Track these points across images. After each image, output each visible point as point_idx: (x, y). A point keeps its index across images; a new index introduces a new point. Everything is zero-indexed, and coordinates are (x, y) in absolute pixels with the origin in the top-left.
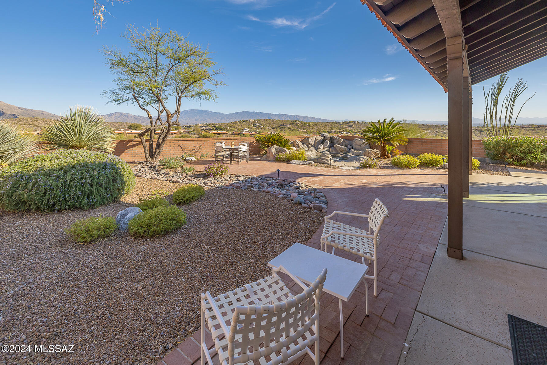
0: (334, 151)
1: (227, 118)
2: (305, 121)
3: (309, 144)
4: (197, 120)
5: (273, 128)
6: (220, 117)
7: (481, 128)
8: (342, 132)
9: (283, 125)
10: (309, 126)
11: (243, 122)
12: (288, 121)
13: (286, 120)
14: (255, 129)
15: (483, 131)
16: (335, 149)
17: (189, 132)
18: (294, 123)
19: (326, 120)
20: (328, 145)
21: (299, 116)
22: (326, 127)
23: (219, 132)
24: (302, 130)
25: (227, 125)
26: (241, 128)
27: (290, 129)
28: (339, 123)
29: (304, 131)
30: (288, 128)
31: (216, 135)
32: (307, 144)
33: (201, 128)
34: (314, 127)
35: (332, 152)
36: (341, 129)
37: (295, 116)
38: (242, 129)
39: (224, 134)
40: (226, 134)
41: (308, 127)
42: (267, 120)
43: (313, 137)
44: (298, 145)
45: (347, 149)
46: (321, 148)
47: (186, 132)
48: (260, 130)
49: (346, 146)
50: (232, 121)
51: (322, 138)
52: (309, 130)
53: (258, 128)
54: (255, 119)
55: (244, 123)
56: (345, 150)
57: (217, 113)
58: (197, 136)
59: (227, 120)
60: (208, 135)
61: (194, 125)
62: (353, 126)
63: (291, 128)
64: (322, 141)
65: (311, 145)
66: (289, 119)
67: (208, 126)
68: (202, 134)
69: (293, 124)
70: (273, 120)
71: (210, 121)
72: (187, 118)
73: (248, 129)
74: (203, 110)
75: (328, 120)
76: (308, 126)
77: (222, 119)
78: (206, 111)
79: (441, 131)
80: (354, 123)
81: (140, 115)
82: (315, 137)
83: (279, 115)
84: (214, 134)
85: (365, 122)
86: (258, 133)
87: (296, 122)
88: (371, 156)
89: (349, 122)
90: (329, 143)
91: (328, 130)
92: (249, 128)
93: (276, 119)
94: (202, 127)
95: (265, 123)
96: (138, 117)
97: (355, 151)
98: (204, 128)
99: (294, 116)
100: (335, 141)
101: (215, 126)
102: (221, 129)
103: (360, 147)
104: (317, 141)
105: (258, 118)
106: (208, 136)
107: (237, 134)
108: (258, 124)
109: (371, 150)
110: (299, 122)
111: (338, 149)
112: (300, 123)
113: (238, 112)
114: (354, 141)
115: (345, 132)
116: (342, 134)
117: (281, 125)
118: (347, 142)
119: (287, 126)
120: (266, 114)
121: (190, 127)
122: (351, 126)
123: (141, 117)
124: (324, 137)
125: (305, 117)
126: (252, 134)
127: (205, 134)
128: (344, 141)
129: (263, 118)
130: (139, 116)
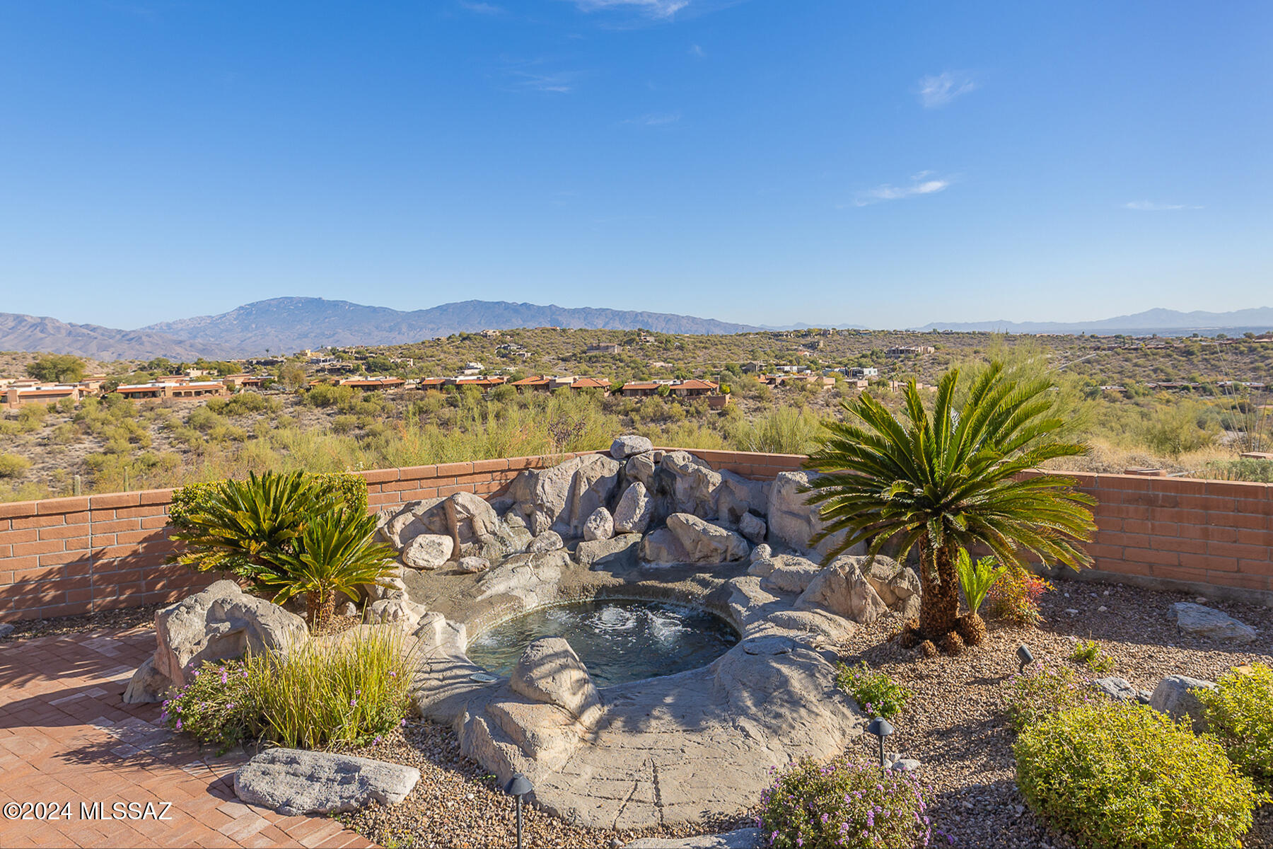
0: (664, 554)
1: (411, 327)
2: (670, 331)
3: (541, 507)
4: (306, 336)
5: (564, 360)
6: (387, 325)
7: (1189, 343)
8: (787, 368)
9: (598, 348)
10: (681, 348)
11: (464, 339)
12: (613, 334)
13: (607, 329)
14: (504, 363)
15: (1192, 353)
16: (675, 542)
17: (262, 385)
18: (632, 340)
19: (736, 326)
20: (639, 513)
21: (650, 315)
22: (735, 349)
23: (372, 379)
24: (659, 364)
25: (405, 352)
26: (454, 361)
27: (621, 361)
28: (777, 336)
29: (666, 368)
30: (613, 358)
31: (362, 394)
32: (528, 507)
33: (315, 367)
34: (698, 352)
35: (658, 558)
36: (781, 358)
37: (637, 314)
38: (460, 364)
39: (389, 386)
40: (397, 386)
41: (678, 351)
42: (543, 331)
43: (564, 465)
44: (470, 521)
45: (737, 545)
46: (599, 533)
47: (256, 384)
48: (520, 367)
49: (734, 520)
50: (428, 336)
51: (614, 466)
52: (681, 365)
53: (513, 361)
54: (506, 328)
55: (467, 342)
56: (722, 548)
57: (374, 310)
58: (292, 398)
59: (411, 334)
60: (331, 392)
61: (291, 357)
62: (821, 345)
63: (624, 357)
64: (610, 485)
65: (550, 512)
66: (619, 327)
67: (339, 358)
68: (308, 390)
69: (630, 342)
70: (564, 331)
71: (350, 341)
72: (268, 329)
73: (480, 366)
74: (325, 298)
75: (743, 327)
76: (678, 347)
77: (391, 330)
78: (335, 304)
79: (1079, 356)
80: (824, 334)
81: (94, 323)
82: (570, 467)
83: (586, 313)
84: (353, 387)
85: (858, 333)
86: (509, 381)
87: (639, 335)
88: (862, 611)
89: (807, 334)
90: (643, 501)
91: (742, 362)
92: (482, 360)
93: (575, 325)
94: (318, 361)
95: (539, 340)
96: (85, 331)
97: (779, 562)
98: (327, 365)
99: (636, 316)
100: (680, 486)
101: (365, 358)
102: (385, 368)
103: (805, 527)
104: (584, 488)
105: (516, 324)
106: (329, 396)
107: (434, 386)
108: (514, 347)
109: (866, 568)
110: (651, 335)
111: (688, 544)
112: (651, 339)
113: (448, 305)
114: (776, 484)
115: (795, 368)
116: (786, 372)
117: (592, 348)
118: (743, 492)
119: (610, 350)
120: (541, 310)
121: (272, 363)
122: (813, 346)
123: (94, 329)
124: (628, 456)
125: (668, 319)
126: (489, 385)
127: (320, 388)
128: (724, 482)
129: (531, 325)
130: (87, 326)
